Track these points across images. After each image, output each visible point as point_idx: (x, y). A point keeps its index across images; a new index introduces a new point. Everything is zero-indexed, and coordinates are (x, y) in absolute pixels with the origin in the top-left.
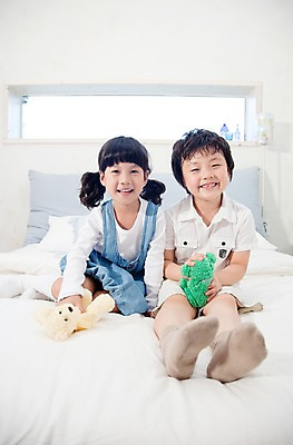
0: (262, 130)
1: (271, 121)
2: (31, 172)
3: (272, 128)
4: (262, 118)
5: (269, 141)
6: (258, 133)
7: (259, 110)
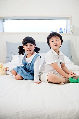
0: (71, 30)
1: (74, 27)
2: (7, 42)
3: (74, 29)
4: (71, 26)
5: (73, 33)
6: (70, 31)
7: (71, 24)
